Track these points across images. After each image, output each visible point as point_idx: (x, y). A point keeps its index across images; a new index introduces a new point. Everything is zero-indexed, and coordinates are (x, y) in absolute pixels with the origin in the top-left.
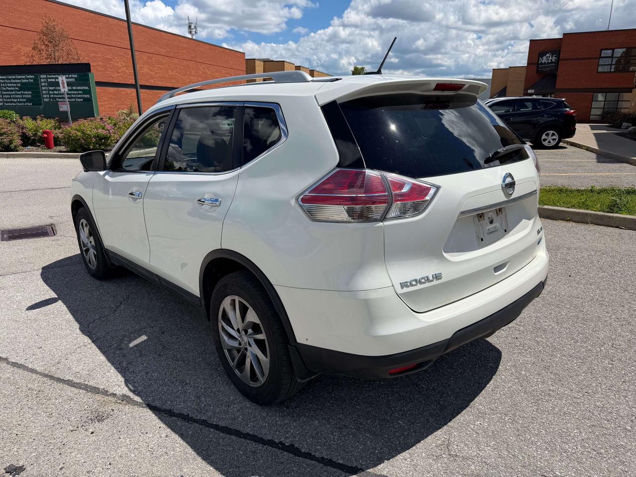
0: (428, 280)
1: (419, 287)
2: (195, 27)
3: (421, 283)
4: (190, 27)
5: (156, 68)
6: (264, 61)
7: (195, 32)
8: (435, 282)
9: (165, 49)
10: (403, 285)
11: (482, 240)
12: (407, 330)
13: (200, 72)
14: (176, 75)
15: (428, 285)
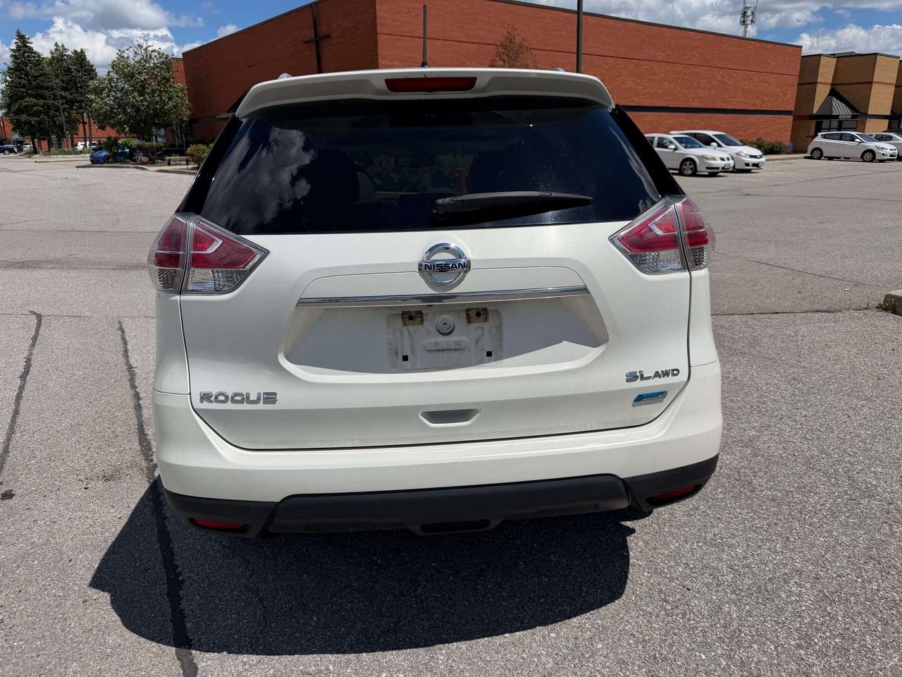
0: (246, 399)
1: (229, 406)
2: (753, 13)
3: (234, 401)
4: (744, 14)
5: (645, 80)
6: (838, 57)
7: (752, 21)
8: (261, 406)
9: (663, 51)
10: (205, 397)
11: (405, 358)
12: (205, 466)
13: (715, 83)
14: (675, 88)
15: (245, 406)
